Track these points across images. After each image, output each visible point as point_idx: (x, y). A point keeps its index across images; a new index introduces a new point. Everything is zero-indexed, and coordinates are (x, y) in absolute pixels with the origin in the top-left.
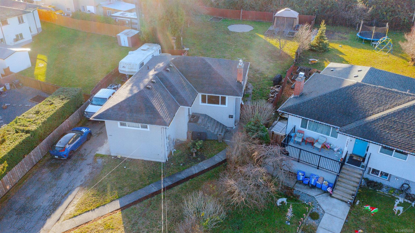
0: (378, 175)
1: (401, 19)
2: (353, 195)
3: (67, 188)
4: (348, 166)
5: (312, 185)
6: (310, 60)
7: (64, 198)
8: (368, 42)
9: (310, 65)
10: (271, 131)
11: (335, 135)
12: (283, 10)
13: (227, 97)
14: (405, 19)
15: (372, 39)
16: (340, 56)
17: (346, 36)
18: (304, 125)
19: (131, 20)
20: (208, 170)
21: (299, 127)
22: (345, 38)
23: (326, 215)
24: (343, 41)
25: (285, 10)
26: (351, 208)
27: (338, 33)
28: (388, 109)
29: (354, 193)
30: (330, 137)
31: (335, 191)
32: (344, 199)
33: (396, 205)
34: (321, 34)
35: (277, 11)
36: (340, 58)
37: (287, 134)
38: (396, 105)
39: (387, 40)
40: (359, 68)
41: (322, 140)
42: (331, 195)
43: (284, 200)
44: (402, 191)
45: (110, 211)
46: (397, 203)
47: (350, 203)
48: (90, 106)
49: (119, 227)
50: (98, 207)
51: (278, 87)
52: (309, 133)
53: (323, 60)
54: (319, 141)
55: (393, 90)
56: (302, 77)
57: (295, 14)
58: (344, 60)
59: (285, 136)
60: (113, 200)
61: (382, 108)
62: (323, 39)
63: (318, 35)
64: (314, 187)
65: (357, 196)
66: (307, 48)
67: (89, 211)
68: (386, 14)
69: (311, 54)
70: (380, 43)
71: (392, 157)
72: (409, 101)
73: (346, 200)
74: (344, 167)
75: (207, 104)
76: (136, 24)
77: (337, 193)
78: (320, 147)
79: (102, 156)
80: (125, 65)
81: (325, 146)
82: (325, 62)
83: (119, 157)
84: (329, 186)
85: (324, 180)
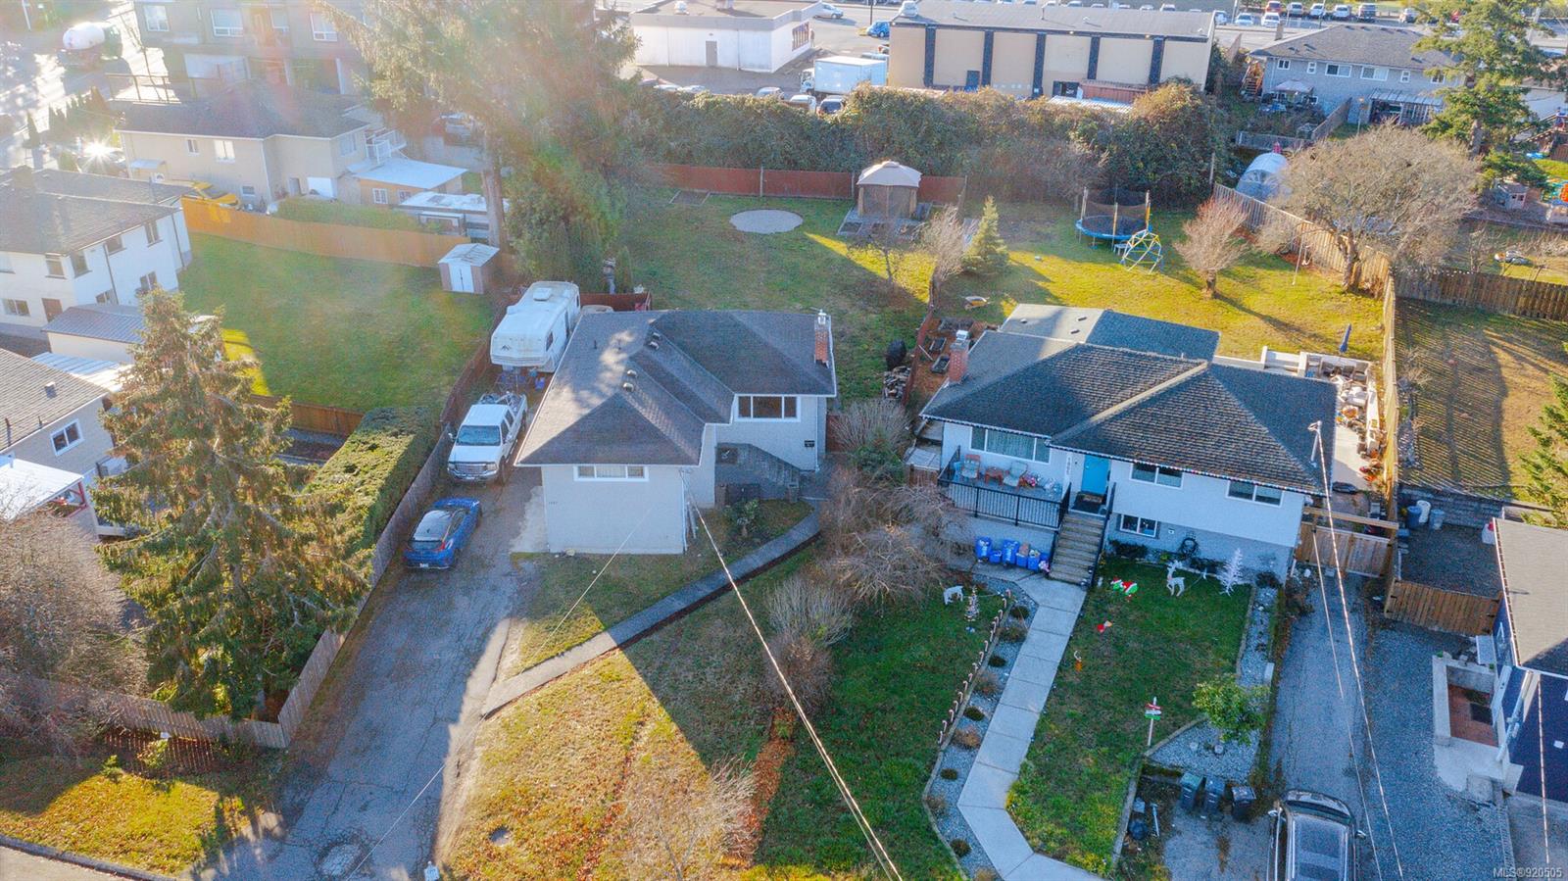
0: (1135, 529)
1: (1180, 179)
2: (1089, 568)
3: (480, 622)
4: (1075, 515)
5: (1007, 562)
6: (968, 298)
7: (483, 641)
8: (1107, 244)
9: (968, 312)
10: (908, 463)
11: (1043, 457)
12: (876, 167)
13: (799, 398)
14: (1190, 178)
15: (1114, 235)
16: (1040, 284)
17: (1049, 230)
18: (978, 443)
19: (464, 218)
20: (783, 558)
21: (968, 448)
22: (1048, 237)
23: (1041, 611)
24: (1043, 244)
25: (885, 167)
26: (1088, 593)
27: (1028, 221)
28: (1141, 392)
29: (1091, 564)
30: (1033, 460)
31: (1053, 567)
32: (1073, 579)
33: (1170, 575)
34: (987, 230)
35: (861, 167)
36: (1040, 288)
37: (944, 466)
38: (1154, 384)
39: (1148, 237)
40: (1080, 312)
41: (1019, 470)
42: (1047, 576)
43: (958, 589)
44: (1184, 555)
45: (599, 653)
46: (1171, 571)
47: (1086, 584)
48: (456, 448)
49: (633, 675)
50: (569, 649)
51: (903, 370)
52: (993, 458)
53: (998, 297)
54: (1013, 472)
55: (1148, 354)
56: (964, 339)
57: (911, 177)
58: (1050, 295)
59: (939, 472)
60: (597, 634)
61: (1128, 391)
62: (995, 244)
63: (980, 235)
64: (1012, 566)
65: (1096, 571)
66: (957, 268)
67: (553, 657)
68: (1145, 165)
69: (967, 282)
70: (1132, 247)
71: (1157, 484)
72: (1178, 373)
73: (1079, 580)
74: (1067, 517)
75: (752, 420)
76: (485, 227)
77: (1059, 570)
78: (1015, 483)
79: (529, 557)
80: (509, 343)
81: (1024, 483)
82: (1003, 303)
83: (571, 553)
84: (1041, 560)
85: (1030, 548)
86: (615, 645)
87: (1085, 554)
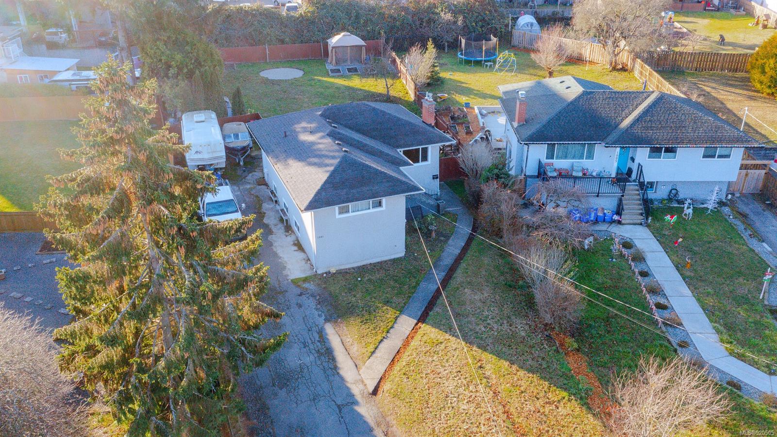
1: (496, 29)
2: (641, 213)
3: (311, 330)
5: (592, 220)
6: (438, 95)
8: (478, 63)
11: (590, 156)
12: (338, 37)
13: (428, 147)
15: (483, 59)
17: (442, 61)
18: (549, 155)
21: (545, 160)
22: (444, 64)
23: (636, 242)
26: (650, 228)
28: (633, 110)
29: (641, 211)
30: (584, 160)
31: (622, 217)
32: (636, 221)
33: (686, 208)
36: (466, 87)
39: (509, 55)
41: (579, 167)
42: (619, 222)
45: (410, 330)
47: (644, 223)
49: (446, 337)
50: (388, 332)
52: (560, 163)
53: (449, 94)
54: (575, 168)
58: (473, 90)
60: (396, 318)
64: (596, 221)
65: (645, 214)
70: (502, 61)
71: (662, 159)
73: (639, 221)
77: (625, 218)
78: (579, 175)
79: (305, 280)
80: (200, 149)
83: (333, 270)
84: (613, 215)
85: (603, 209)
86: (415, 321)
87: (637, 207)
